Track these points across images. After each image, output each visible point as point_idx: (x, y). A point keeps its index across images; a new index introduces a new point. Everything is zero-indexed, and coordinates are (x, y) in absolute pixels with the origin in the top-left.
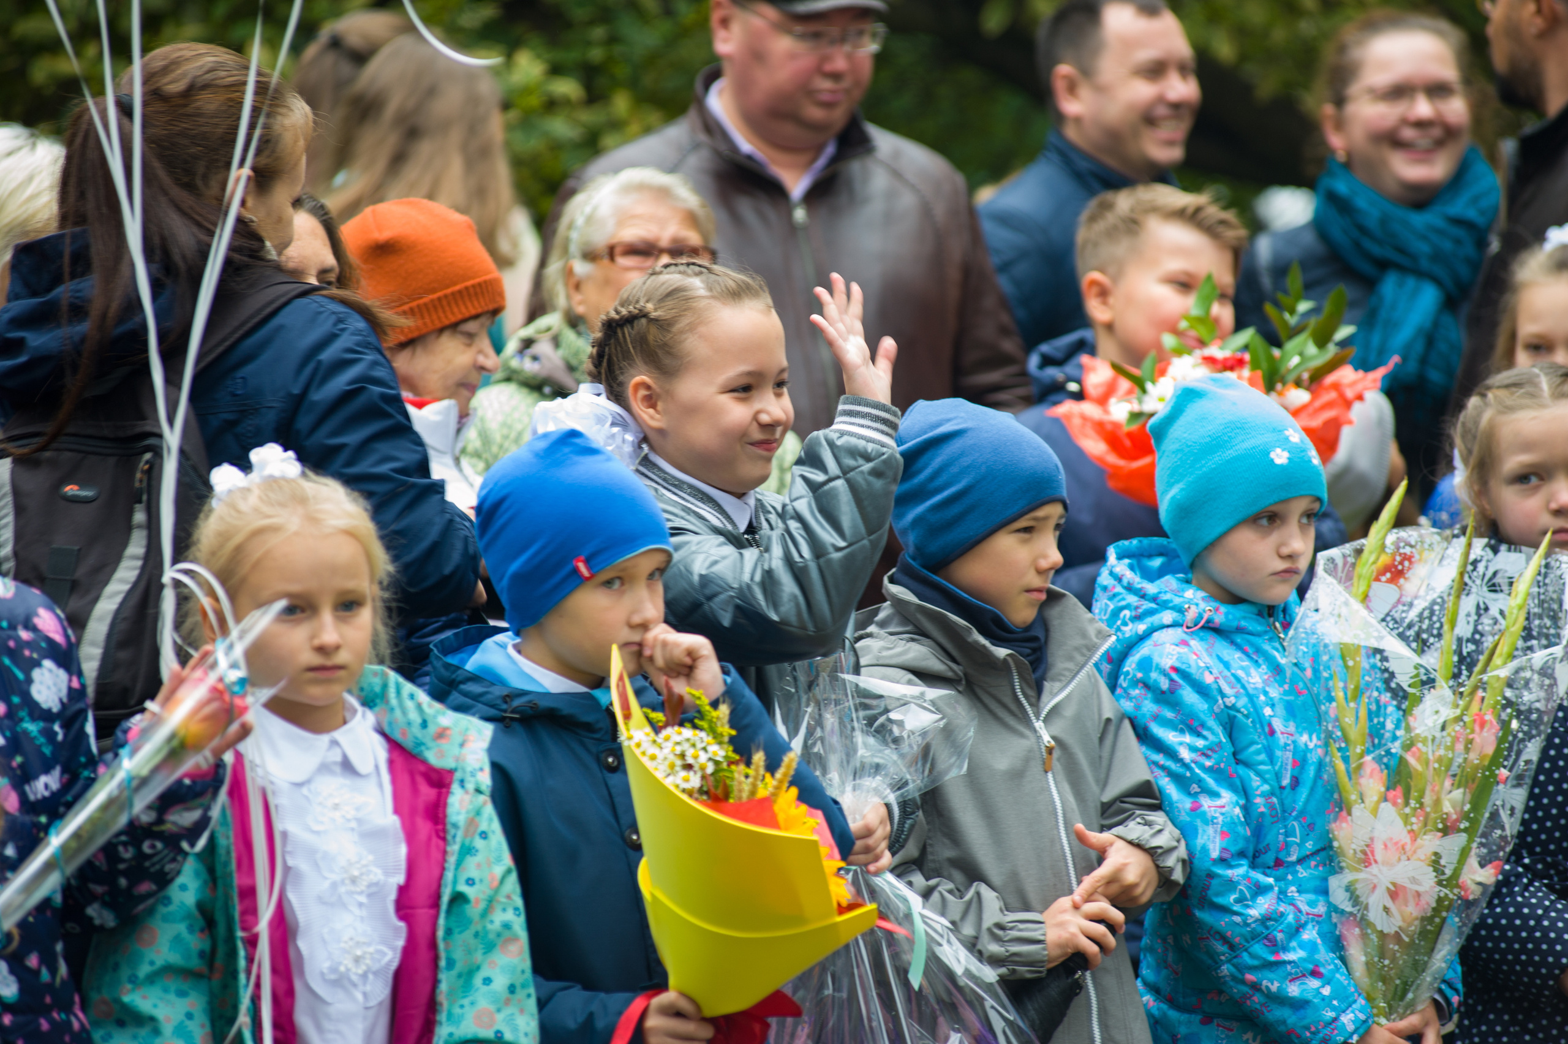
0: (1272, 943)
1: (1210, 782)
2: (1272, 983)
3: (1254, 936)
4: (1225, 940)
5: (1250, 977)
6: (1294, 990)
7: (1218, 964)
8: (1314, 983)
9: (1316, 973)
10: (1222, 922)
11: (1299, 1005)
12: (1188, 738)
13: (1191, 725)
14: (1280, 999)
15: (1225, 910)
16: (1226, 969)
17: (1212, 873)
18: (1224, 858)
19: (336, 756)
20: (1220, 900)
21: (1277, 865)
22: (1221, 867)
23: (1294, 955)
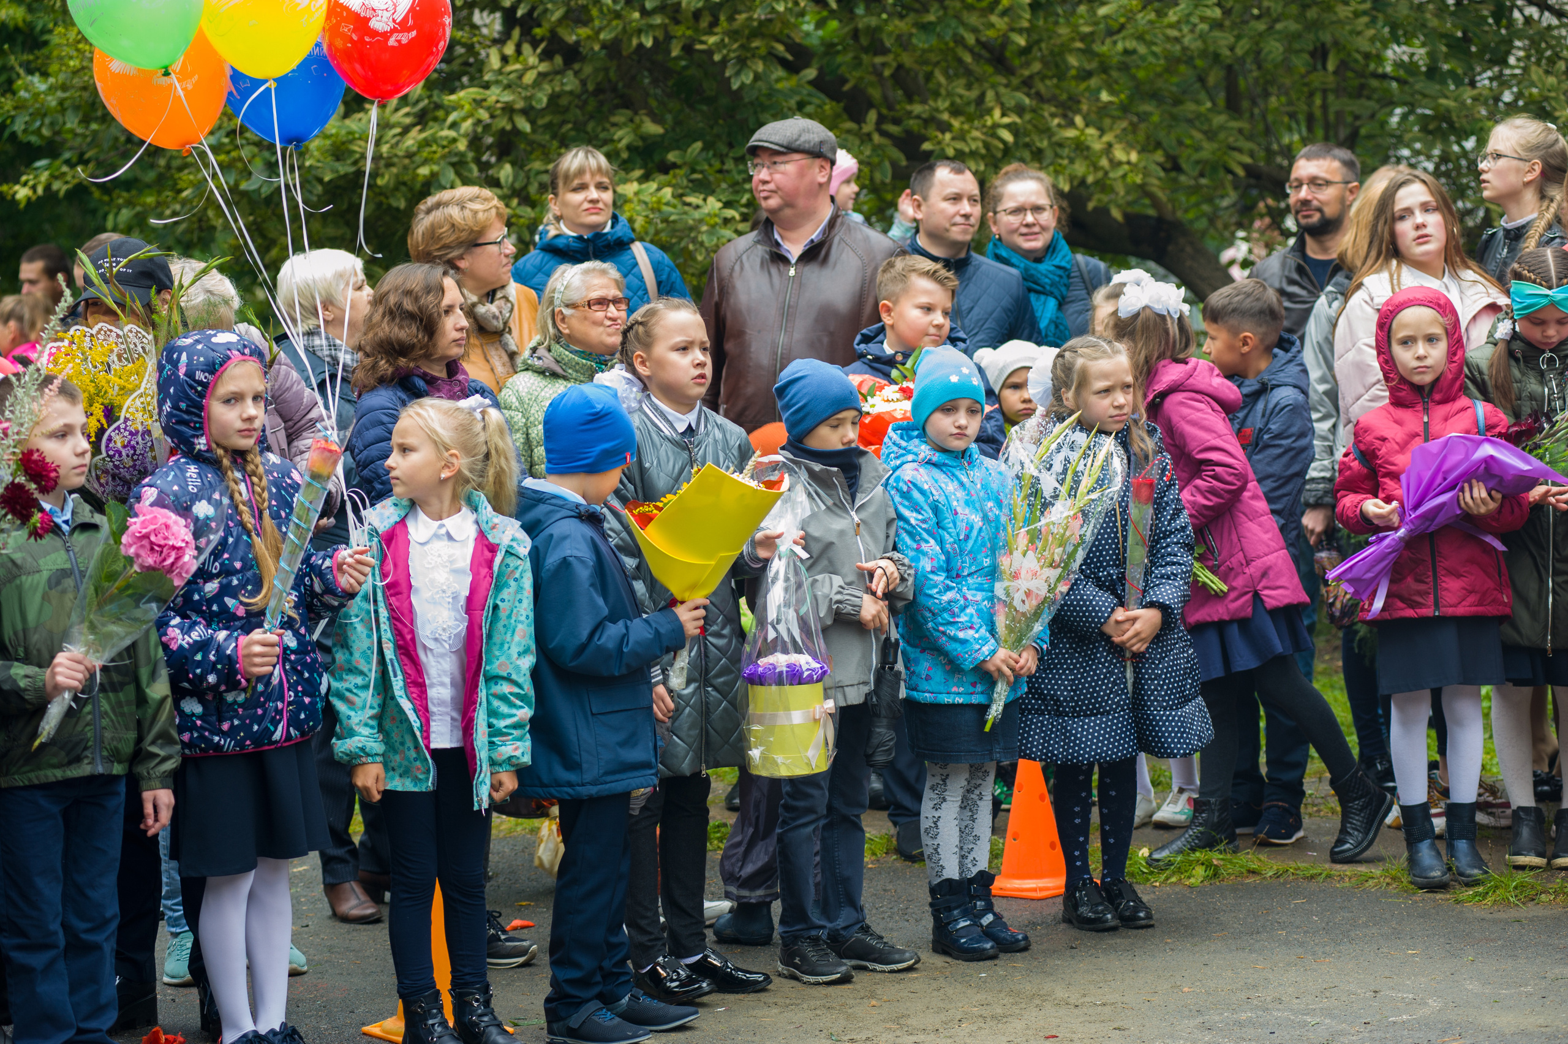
0: (953, 614)
1: (925, 535)
2: (952, 631)
3: (944, 610)
4: (930, 611)
5: (941, 628)
6: (961, 635)
7: (927, 622)
8: (971, 632)
9: (971, 628)
10: (930, 603)
11: (964, 642)
12: (914, 514)
13: (917, 509)
14: (955, 639)
15: (931, 596)
16: (930, 625)
17: (927, 579)
18: (933, 572)
19: (443, 531)
20: (930, 592)
21: (958, 576)
22: (931, 576)
23: (963, 618)
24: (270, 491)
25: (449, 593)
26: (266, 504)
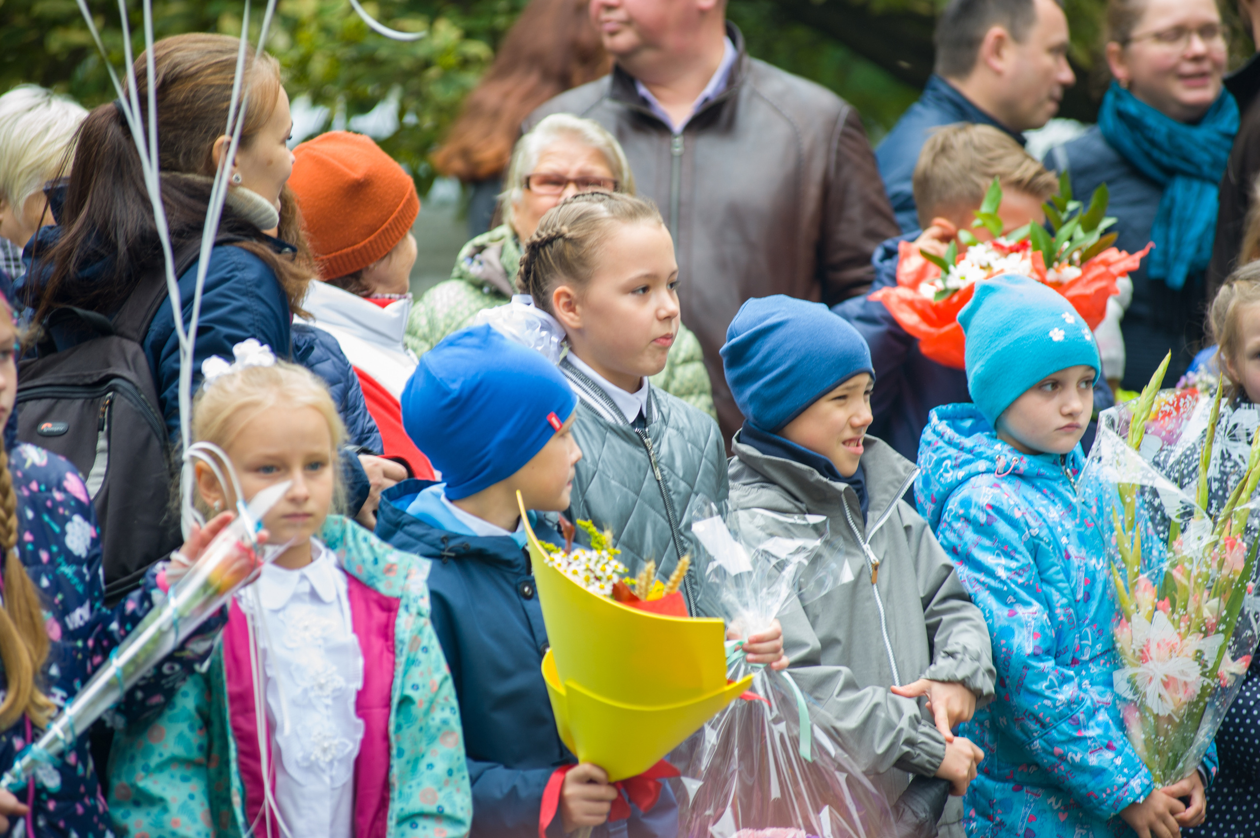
0: (1076, 723)
1: (1023, 594)
2: (1076, 755)
3: (1061, 717)
4: (1037, 720)
5: (1059, 750)
6: (1093, 760)
7: (1031, 739)
8: (1109, 755)
9: (1110, 747)
10: (1036, 706)
11: (1098, 772)
12: (1003, 561)
13: (1007, 551)
14: (1082, 768)
15: (1038, 695)
16: (1038, 744)
17: (1027, 667)
18: (1035, 655)
19: (305, 588)
20: (1034, 687)
21: (1075, 662)
22: (1034, 663)
23: (1093, 732)
24: (21, 517)
25: (328, 691)
26: (13, 538)
